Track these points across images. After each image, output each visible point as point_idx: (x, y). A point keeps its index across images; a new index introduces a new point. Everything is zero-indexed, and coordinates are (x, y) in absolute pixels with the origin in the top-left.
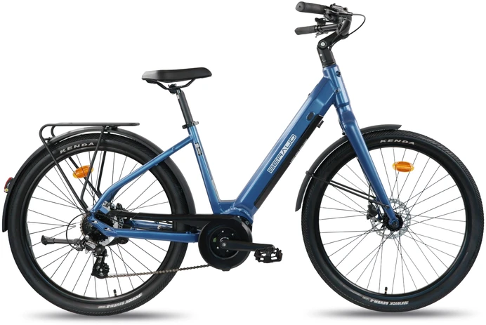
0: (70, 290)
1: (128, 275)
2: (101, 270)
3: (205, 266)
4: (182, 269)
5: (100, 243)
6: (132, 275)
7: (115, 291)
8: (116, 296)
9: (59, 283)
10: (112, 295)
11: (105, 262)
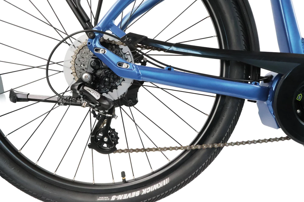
0: (51, 170)
1: (144, 150)
2: (106, 139)
3: (281, 139)
4: (231, 144)
5: (104, 94)
6: (150, 150)
7: (123, 174)
8: (125, 181)
9: (33, 159)
10: (119, 179)
11: (112, 126)
